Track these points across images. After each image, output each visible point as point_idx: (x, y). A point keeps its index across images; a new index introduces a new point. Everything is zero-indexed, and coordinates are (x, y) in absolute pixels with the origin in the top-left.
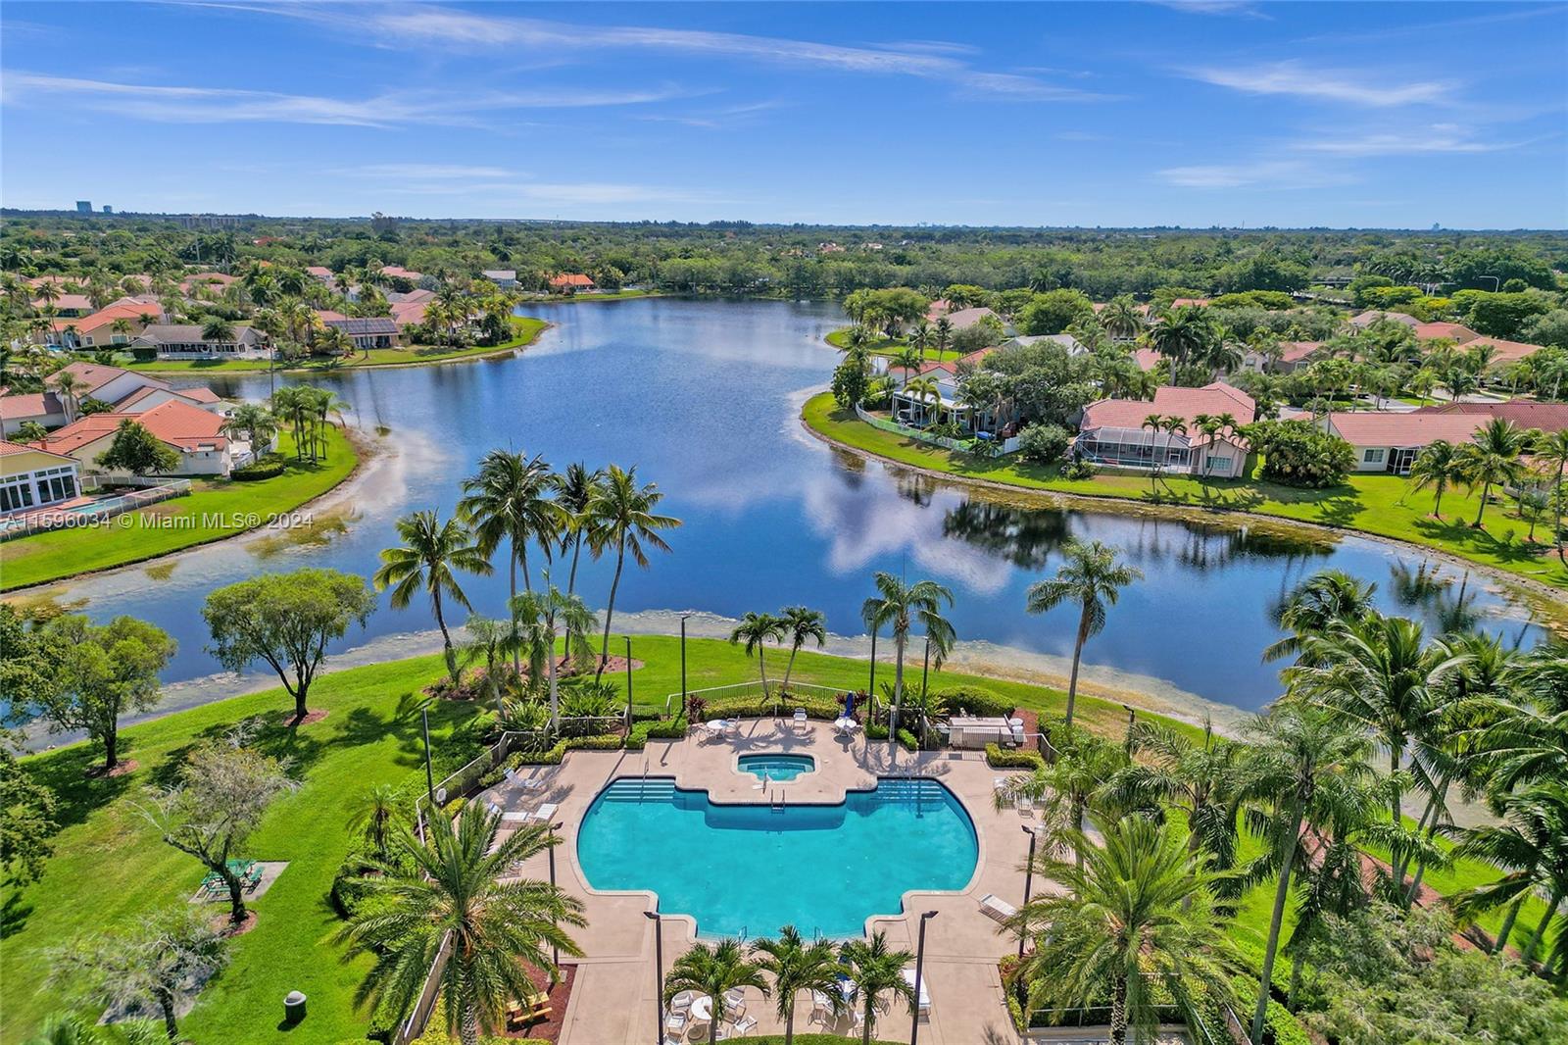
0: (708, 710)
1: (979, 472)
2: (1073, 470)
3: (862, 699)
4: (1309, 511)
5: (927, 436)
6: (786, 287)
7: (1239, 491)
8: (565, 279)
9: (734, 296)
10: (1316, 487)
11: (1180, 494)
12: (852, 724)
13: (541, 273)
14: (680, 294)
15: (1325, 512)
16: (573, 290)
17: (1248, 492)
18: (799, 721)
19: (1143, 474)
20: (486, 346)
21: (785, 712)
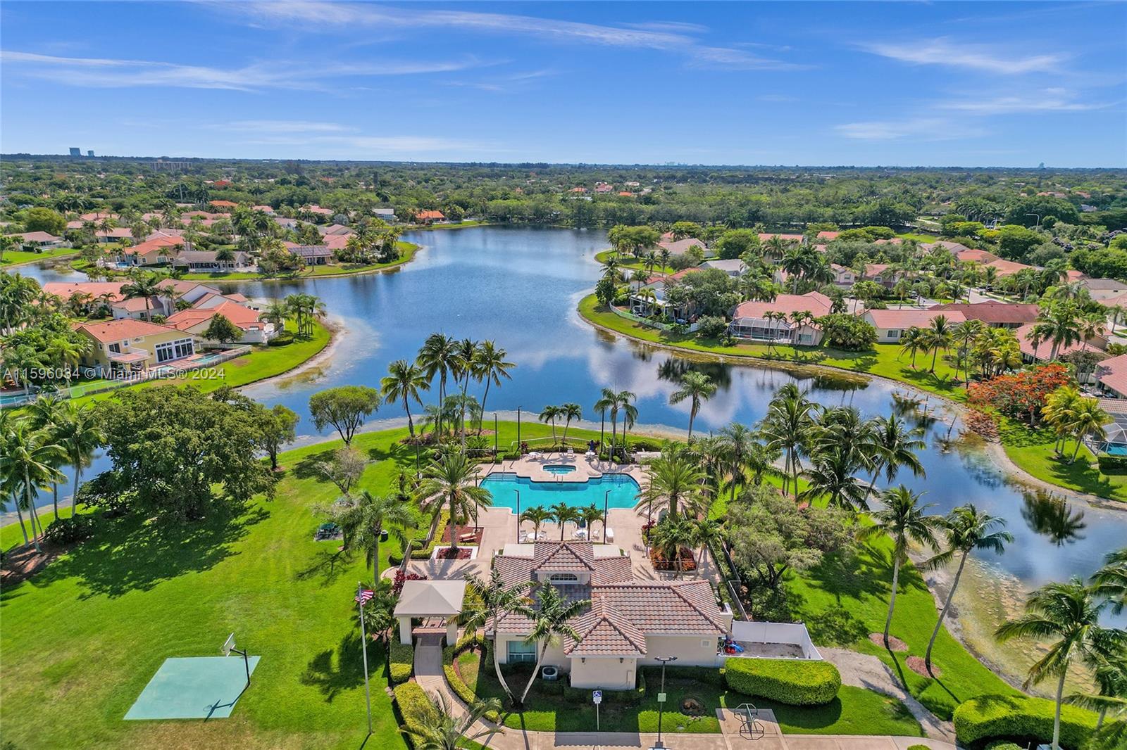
0: (529, 448)
1: (675, 342)
2: (726, 341)
3: (598, 443)
4: (848, 363)
5: (649, 321)
6: (571, 219)
7: (814, 353)
8: (427, 214)
9: (538, 225)
10: (856, 351)
11: (782, 355)
12: (593, 454)
13: (410, 210)
14: (502, 223)
15: (857, 365)
16: (431, 221)
17: (818, 354)
18: (570, 454)
19: (764, 344)
20: (384, 263)
21: (564, 450)
